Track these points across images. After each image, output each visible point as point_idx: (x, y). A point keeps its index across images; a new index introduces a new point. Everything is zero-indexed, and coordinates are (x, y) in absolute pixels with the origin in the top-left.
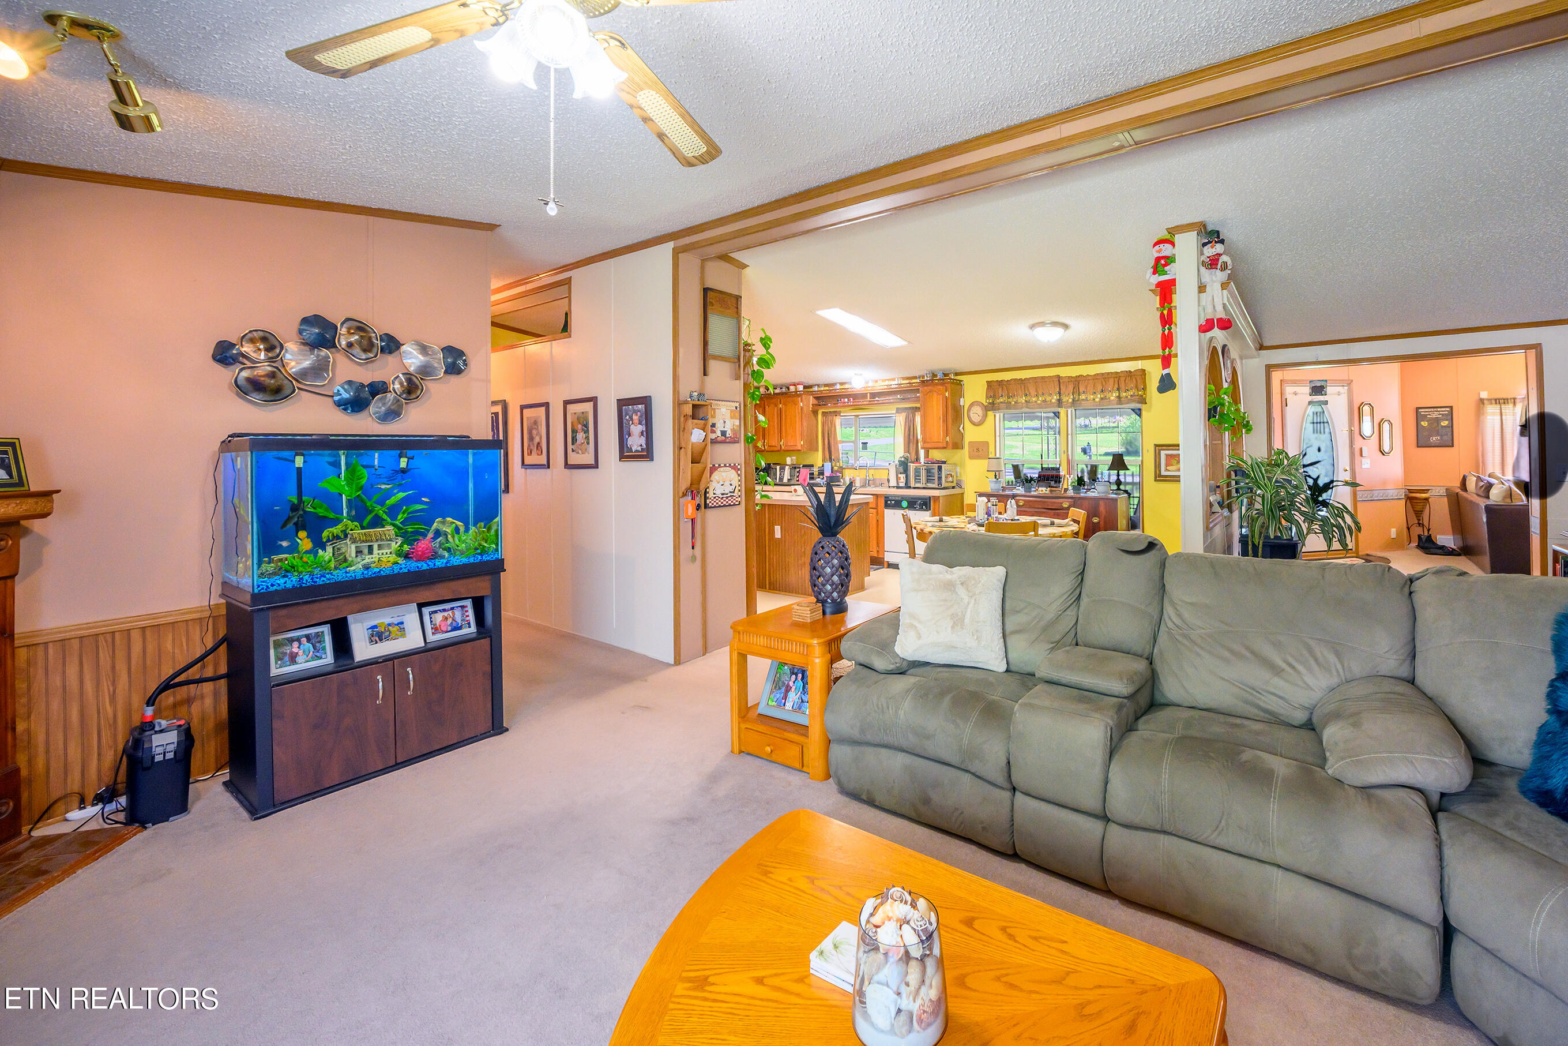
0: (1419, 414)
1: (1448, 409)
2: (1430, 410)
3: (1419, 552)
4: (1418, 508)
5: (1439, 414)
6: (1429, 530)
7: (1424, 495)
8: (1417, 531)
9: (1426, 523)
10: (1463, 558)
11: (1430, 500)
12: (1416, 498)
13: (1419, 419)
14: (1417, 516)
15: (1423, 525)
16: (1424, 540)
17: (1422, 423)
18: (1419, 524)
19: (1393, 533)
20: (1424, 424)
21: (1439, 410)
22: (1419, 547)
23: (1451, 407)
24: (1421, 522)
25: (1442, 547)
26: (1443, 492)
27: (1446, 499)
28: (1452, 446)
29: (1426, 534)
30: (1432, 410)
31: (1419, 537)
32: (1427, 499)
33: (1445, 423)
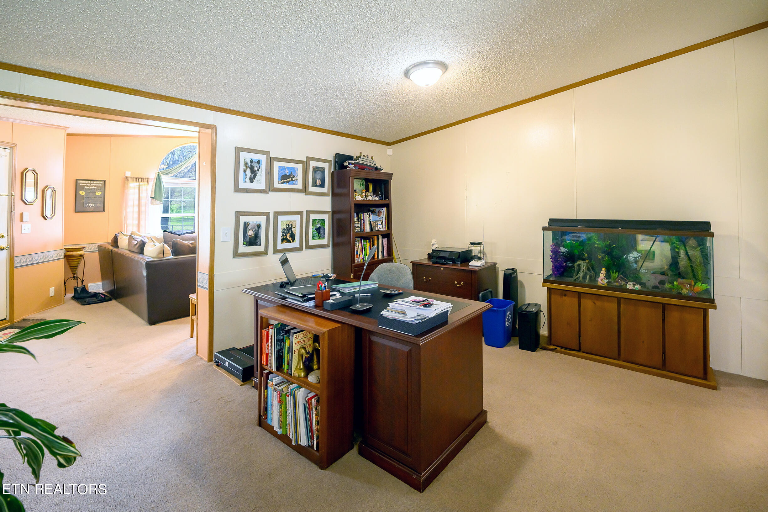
0: (77, 185)
1: (102, 182)
2: (88, 182)
3: (75, 304)
4: (74, 264)
5: (95, 186)
6: (82, 282)
7: (79, 253)
8: (72, 284)
9: (80, 275)
10: (114, 302)
11: (84, 256)
12: (73, 256)
13: (78, 189)
14: (72, 271)
15: (77, 277)
16: (79, 292)
17: (81, 192)
18: (74, 277)
19: (52, 291)
20: (82, 193)
21: (95, 182)
22: (74, 298)
23: (104, 181)
24: (76, 275)
25: (96, 295)
26: (95, 247)
27: (97, 254)
28: (104, 211)
29: (80, 285)
30: (90, 182)
31: (75, 290)
32: (82, 256)
33: (99, 193)
